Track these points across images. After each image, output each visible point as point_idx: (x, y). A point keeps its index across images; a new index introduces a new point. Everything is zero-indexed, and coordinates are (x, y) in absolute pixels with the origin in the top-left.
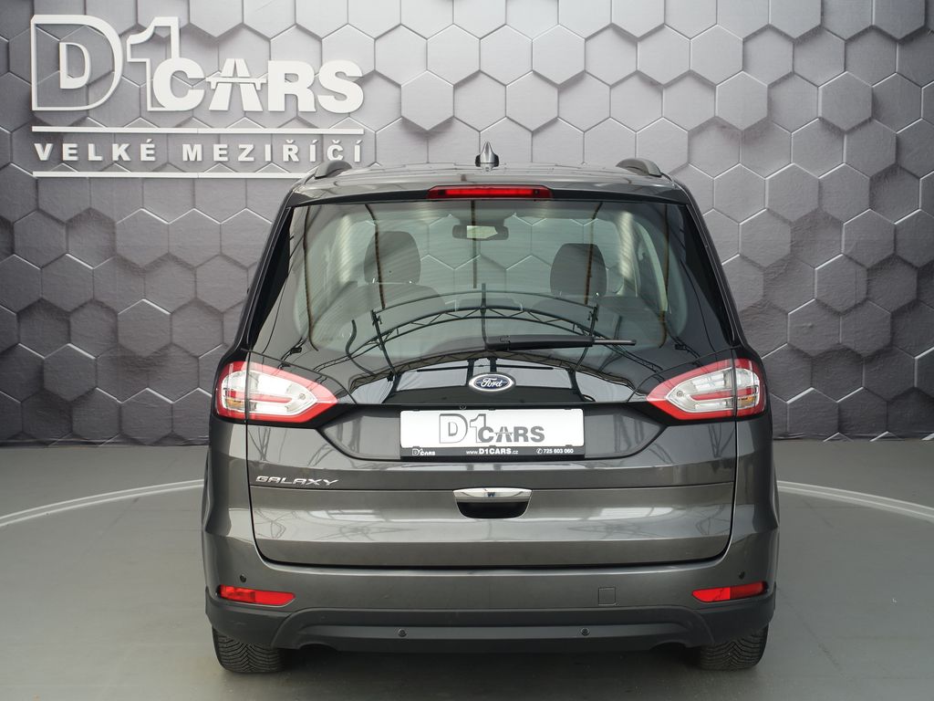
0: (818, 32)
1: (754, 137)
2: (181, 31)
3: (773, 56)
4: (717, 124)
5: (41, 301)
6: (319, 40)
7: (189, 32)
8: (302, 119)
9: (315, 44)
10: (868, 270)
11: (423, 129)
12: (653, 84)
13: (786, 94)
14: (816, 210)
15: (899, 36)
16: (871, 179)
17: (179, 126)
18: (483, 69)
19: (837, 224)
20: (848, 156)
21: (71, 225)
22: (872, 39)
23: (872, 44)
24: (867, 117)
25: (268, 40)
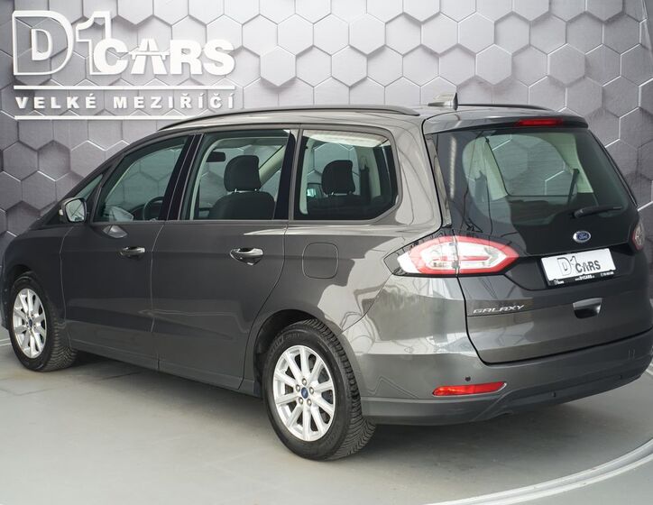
0: (547, 17)
1: (502, 89)
2: (112, 21)
3: (516, 34)
4: (477, 81)
5: (21, 202)
6: (205, 25)
7: (118, 21)
8: (193, 80)
9: (203, 29)
11: (275, 85)
12: (432, 54)
13: (524, 60)
15: (604, 19)
18: (315, 45)
20: (568, 102)
21: (40, 151)
22: (585, 21)
23: (585, 24)
24: (581, 76)
25: (171, 26)
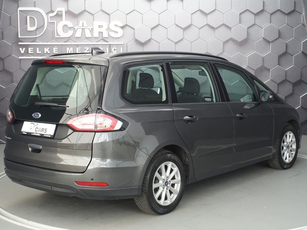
0: (262, 11)
1: (243, 43)
2: (66, 12)
3: (249, 19)
4: (232, 40)
6: (109, 15)
7: (68, 13)
8: (104, 40)
9: (108, 16)
10: (278, 84)
11: (141, 42)
12: (212, 28)
13: (252, 30)
14: (262, 66)
15: (287, 13)
16: (279, 56)
17: (65, 42)
18: (160, 24)
19: (268, 70)
20: (271, 49)
22: (279, 14)
24: (277, 37)
25: (93, 15)
